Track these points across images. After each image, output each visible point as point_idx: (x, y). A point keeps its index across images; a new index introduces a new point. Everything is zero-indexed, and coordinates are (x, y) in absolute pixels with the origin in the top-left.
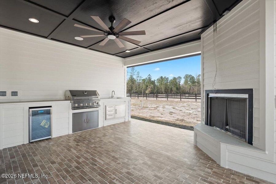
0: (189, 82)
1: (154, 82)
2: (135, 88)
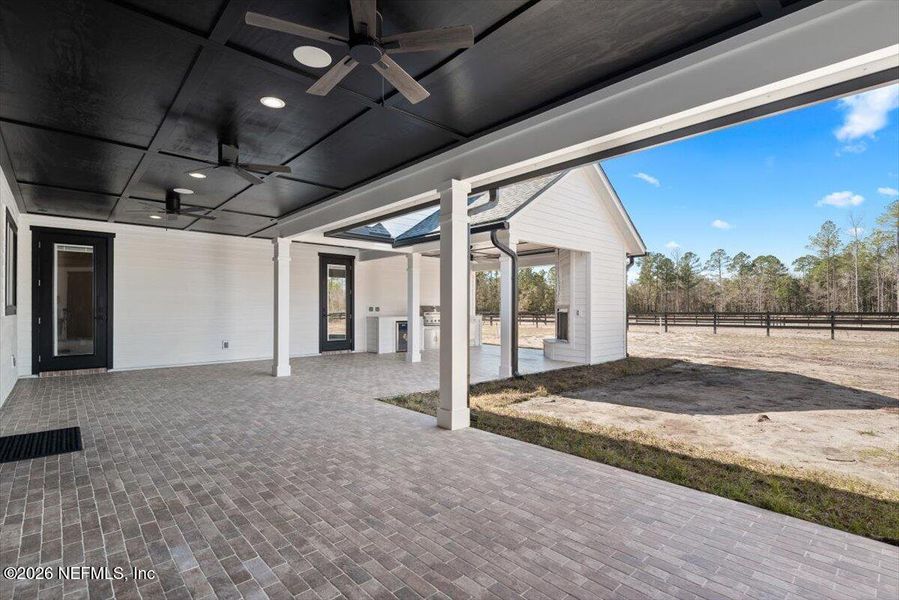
0: (655, 277)
1: (542, 277)
2: (483, 298)
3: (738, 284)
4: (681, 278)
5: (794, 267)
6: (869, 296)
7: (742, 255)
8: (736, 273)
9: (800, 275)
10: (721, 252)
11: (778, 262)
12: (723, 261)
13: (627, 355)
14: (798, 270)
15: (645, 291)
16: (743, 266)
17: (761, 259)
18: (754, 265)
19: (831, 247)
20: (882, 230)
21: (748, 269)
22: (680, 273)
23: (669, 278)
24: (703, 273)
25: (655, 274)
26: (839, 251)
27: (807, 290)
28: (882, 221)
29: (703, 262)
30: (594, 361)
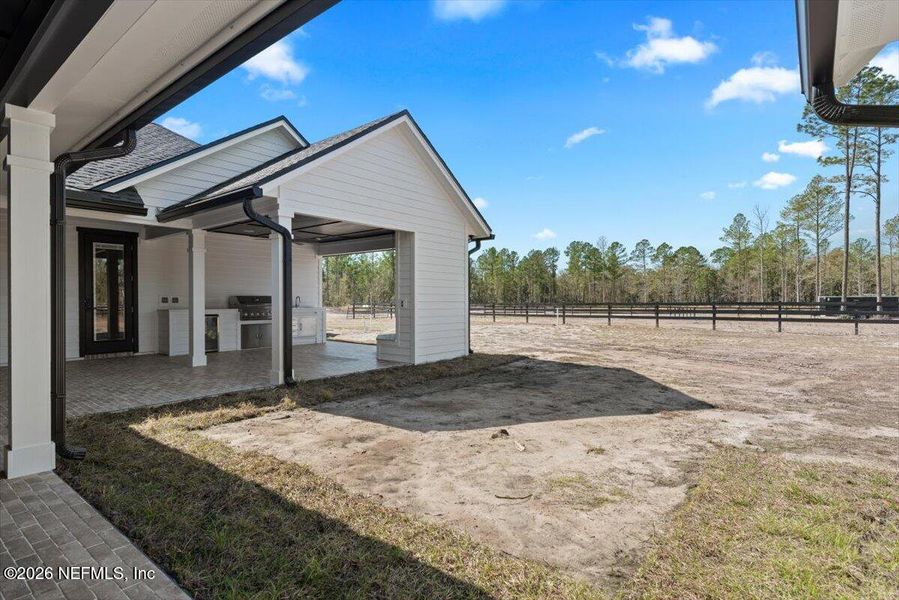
0: (584, 267)
3: (660, 275)
4: (609, 269)
5: (712, 258)
6: (776, 286)
7: (665, 246)
8: (660, 264)
9: (717, 266)
10: (645, 243)
11: (698, 253)
12: (647, 251)
13: (471, 352)
14: (715, 261)
15: (573, 281)
16: (665, 257)
17: (683, 249)
18: (675, 256)
19: (743, 240)
20: (785, 223)
21: (671, 259)
22: (608, 264)
23: (597, 269)
24: (629, 263)
25: (583, 264)
26: (750, 243)
27: (723, 280)
28: (784, 215)
29: (629, 252)
30: (419, 360)
